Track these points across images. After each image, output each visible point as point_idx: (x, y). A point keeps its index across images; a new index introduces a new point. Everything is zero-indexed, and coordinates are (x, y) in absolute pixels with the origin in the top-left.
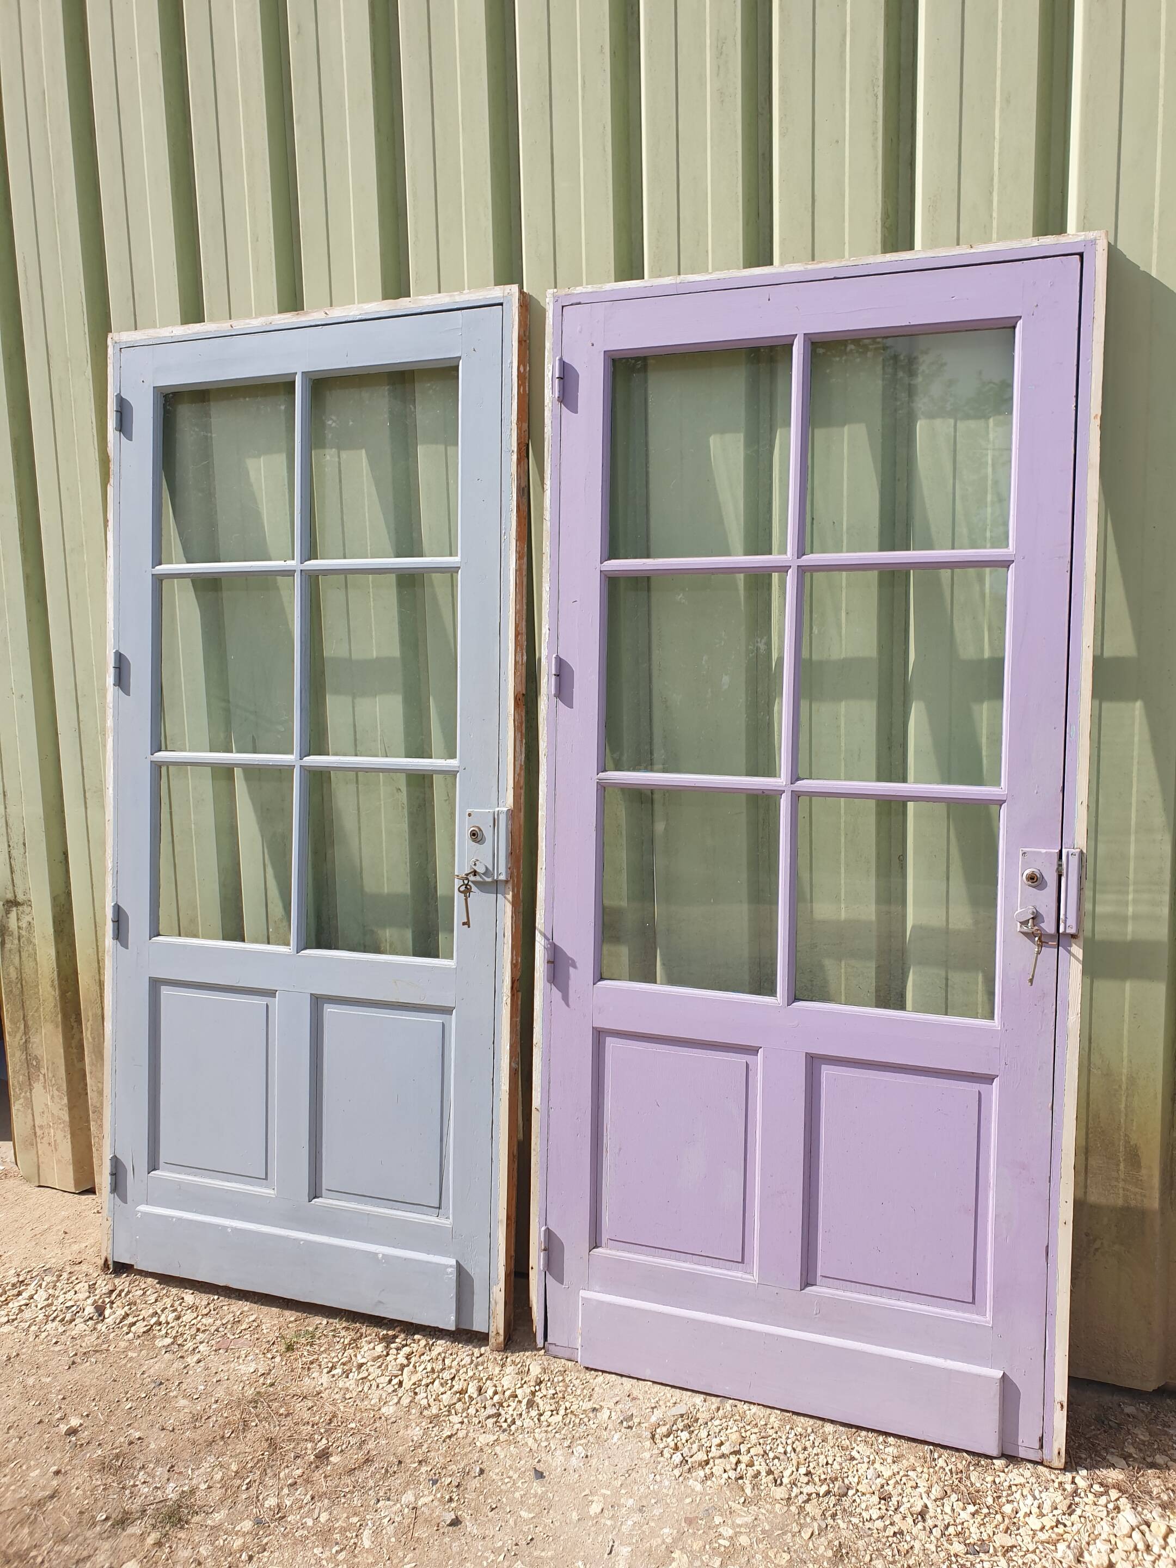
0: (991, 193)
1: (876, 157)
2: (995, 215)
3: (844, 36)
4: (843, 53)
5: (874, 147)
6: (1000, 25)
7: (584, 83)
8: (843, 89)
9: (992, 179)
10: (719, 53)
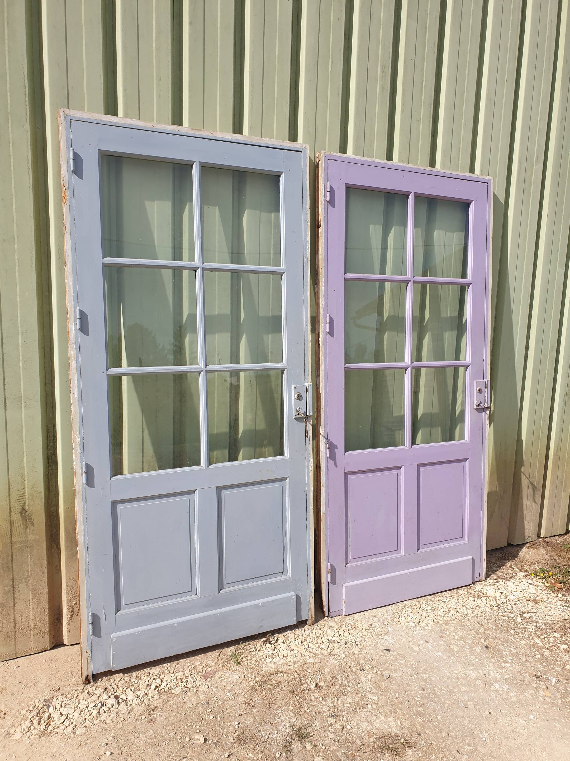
0: (459, 154)
1: (429, 131)
2: (460, 162)
3: (423, 82)
4: (422, 87)
5: (429, 127)
6: (465, 97)
7: (332, 62)
8: (421, 102)
9: (460, 150)
10: (383, 71)
